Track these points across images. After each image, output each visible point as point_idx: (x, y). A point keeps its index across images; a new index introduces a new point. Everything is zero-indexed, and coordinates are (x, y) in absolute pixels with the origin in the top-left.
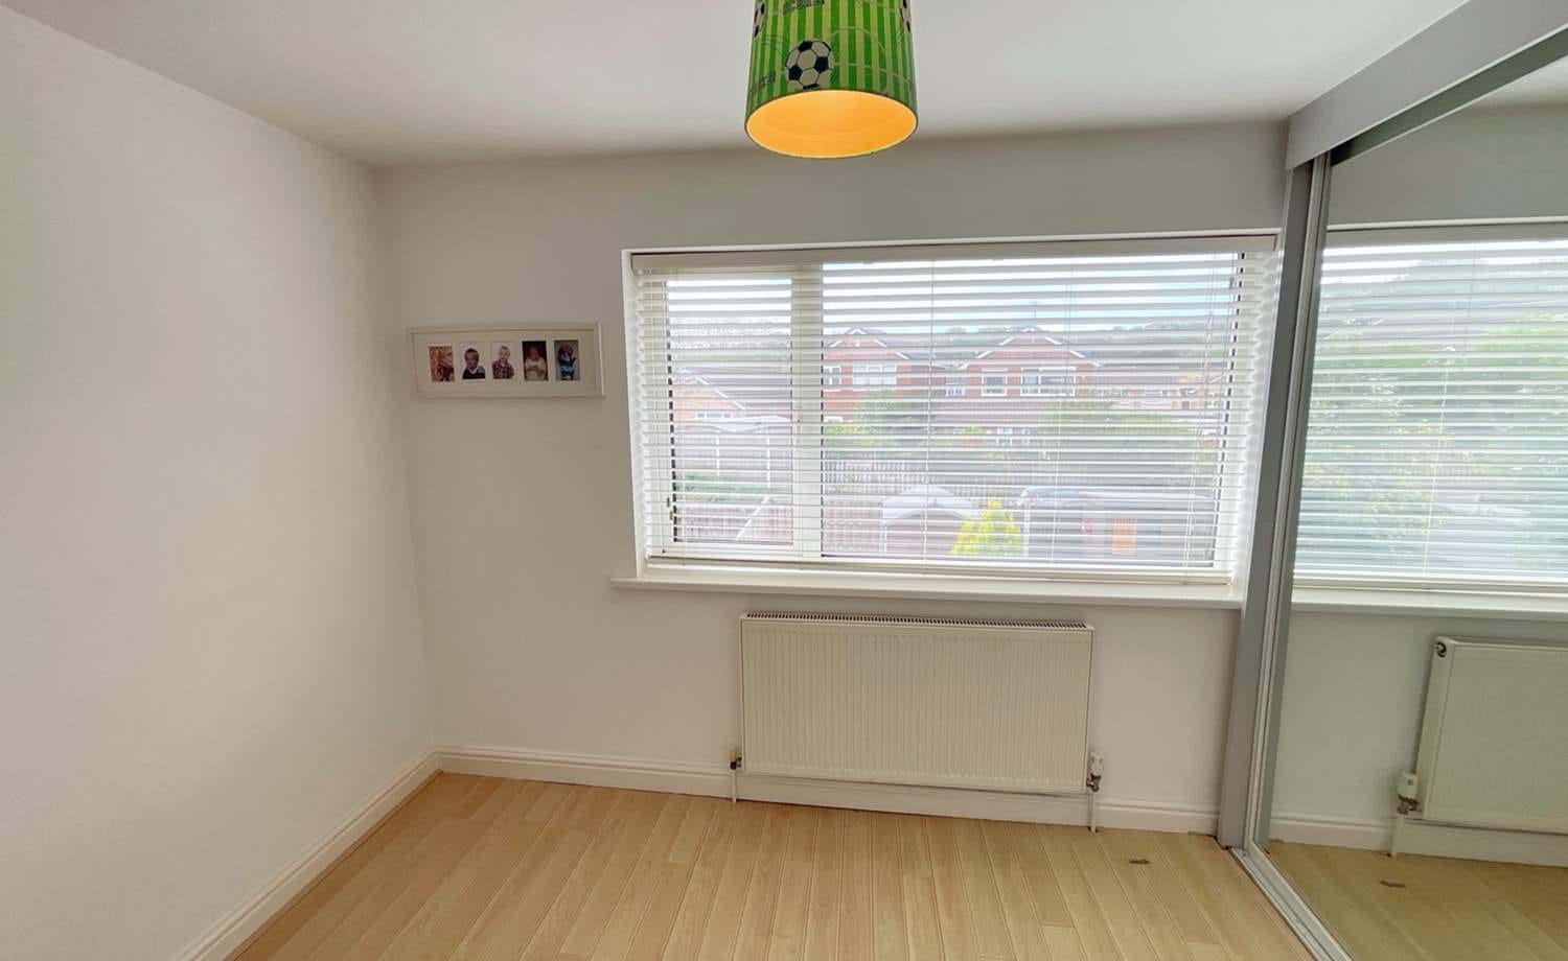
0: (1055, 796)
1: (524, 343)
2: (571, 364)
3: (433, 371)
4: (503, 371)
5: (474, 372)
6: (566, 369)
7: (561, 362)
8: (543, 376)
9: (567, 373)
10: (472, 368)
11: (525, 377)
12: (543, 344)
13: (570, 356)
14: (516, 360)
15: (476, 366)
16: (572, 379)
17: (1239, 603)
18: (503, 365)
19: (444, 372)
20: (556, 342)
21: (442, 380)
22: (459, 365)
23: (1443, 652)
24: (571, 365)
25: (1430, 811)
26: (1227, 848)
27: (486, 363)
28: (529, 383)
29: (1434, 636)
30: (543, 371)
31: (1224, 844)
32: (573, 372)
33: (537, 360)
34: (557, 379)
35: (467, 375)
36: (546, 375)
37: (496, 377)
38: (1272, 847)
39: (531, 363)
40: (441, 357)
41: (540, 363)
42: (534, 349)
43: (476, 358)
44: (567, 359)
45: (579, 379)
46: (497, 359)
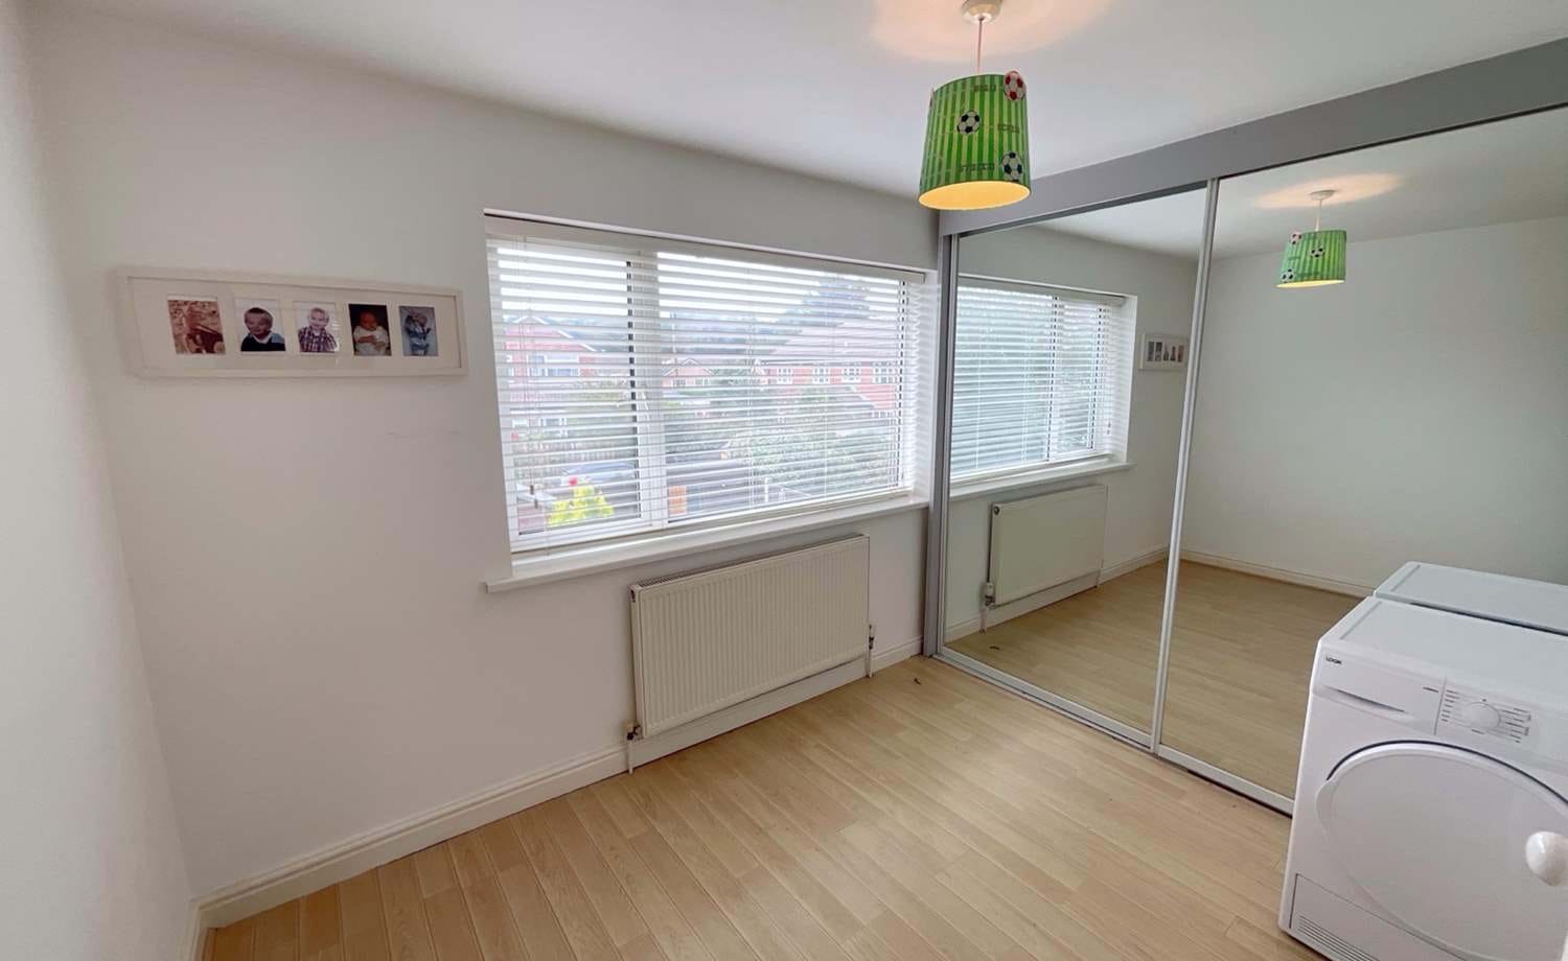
0: (849, 662)
1: (352, 307)
2: (424, 335)
3: (176, 337)
4: (315, 340)
5: (265, 341)
6: (415, 341)
7: (409, 332)
8: (383, 350)
9: (420, 347)
10: (261, 336)
11: (355, 350)
12: (383, 309)
13: (422, 325)
14: (339, 327)
15: (266, 333)
16: (425, 354)
17: (928, 503)
18: (317, 334)
19: (205, 339)
20: (402, 308)
21: (198, 351)
22: (234, 330)
23: (997, 513)
24: (425, 338)
25: (999, 600)
26: (931, 656)
27: (287, 327)
28: (359, 357)
29: (992, 505)
30: (383, 344)
31: (928, 655)
32: (427, 345)
33: (372, 329)
34: (405, 354)
35: (249, 345)
36: (389, 348)
37: (305, 348)
38: (952, 645)
39: (362, 333)
40: (193, 316)
41: (378, 333)
42: (367, 316)
43: (268, 322)
44: (419, 330)
45: (436, 355)
46: (306, 324)
